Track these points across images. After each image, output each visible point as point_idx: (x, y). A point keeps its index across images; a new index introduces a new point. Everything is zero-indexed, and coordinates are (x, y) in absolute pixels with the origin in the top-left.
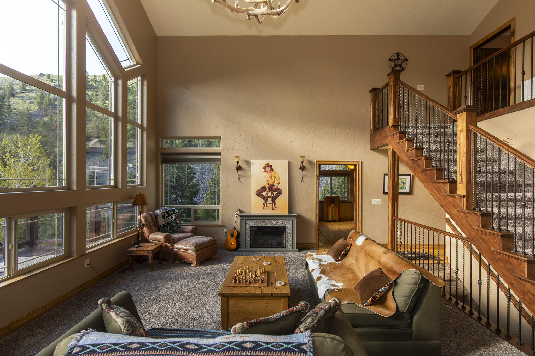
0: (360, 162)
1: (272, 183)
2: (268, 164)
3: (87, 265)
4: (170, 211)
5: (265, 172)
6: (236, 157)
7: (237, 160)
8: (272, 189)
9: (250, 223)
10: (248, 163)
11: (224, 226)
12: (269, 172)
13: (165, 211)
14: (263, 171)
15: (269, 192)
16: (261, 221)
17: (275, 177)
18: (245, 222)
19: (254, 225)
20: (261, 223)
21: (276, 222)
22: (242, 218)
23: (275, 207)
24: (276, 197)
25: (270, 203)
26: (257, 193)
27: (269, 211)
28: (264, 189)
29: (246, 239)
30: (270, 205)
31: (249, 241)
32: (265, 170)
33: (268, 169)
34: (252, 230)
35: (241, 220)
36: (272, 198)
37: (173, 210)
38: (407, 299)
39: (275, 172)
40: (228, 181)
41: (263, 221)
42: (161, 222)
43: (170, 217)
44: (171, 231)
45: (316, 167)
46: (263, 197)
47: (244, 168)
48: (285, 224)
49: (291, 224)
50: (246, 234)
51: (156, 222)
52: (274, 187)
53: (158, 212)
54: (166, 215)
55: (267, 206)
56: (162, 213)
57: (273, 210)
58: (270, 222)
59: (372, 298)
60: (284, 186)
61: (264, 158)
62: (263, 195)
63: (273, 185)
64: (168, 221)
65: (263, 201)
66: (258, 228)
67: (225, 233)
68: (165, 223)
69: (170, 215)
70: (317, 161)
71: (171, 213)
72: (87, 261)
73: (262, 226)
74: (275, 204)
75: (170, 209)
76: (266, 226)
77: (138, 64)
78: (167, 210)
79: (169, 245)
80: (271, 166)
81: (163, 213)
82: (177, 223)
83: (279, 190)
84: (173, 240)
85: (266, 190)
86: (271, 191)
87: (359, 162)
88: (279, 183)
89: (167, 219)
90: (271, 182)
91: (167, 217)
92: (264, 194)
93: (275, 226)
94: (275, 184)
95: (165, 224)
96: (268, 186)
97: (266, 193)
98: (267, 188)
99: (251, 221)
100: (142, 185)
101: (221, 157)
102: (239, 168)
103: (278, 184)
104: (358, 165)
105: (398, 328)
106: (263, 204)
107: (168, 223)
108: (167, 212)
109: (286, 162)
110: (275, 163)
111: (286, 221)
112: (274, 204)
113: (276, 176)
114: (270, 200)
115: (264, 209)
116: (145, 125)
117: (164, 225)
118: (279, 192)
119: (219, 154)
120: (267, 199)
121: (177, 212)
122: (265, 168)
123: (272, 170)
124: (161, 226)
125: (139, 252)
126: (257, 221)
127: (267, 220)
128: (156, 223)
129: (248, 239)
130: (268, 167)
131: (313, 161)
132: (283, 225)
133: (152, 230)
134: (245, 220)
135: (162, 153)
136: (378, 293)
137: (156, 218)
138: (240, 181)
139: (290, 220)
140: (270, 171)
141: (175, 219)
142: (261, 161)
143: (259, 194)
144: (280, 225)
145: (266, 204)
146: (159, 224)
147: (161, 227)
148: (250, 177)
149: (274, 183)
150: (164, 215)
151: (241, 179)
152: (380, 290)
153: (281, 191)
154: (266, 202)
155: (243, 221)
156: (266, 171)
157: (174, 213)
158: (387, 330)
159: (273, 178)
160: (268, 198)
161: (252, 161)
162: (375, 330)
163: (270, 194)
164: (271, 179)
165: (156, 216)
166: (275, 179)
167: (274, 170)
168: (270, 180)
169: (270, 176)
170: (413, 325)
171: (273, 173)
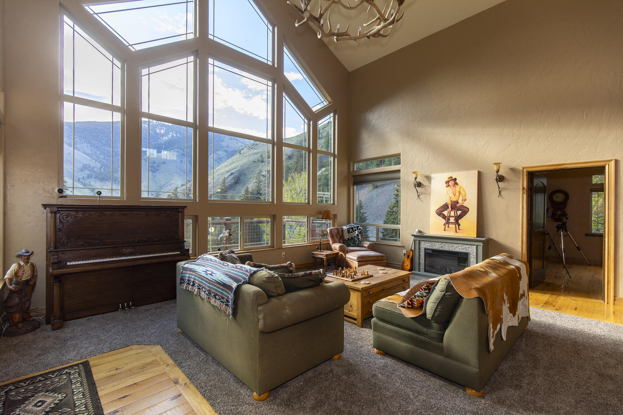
0: (613, 163)
1: (456, 200)
2: (451, 177)
3: (283, 256)
4: (355, 227)
5: (447, 187)
6: (414, 173)
7: (414, 176)
8: (456, 207)
9: (425, 245)
10: (428, 178)
11: (403, 246)
12: (452, 187)
13: (351, 227)
14: (445, 187)
15: (451, 211)
16: (438, 244)
17: (460, 193)
18: (419, 243)
19: (429, 247)
20: (437, 246)
21: (456, 245)
22: (416, 239)
23: (459, 229)
24: (461, 217)
25: (452, 223)
26: (437, 211)
27: (450, 233)
28: (445, 207)
29: (420, 262)
30: (452, 226)
31: (424, 265)
32: (448, 184)
33: (451, 183)
34: (427, 253)
35: (415, 241)
36: (456, 218)
37: (357, 227)
38: (432, 306)
39: (460, 186)
40: (408, 200)
41: (439, 243)
42: (346, 236)
43: (354, 232)
44: (353, 245)
45: (523, 175)
46: (444, 217)
47: (424, 184)
48: (467, 249)
49: (475, 250)
50: (421, 257)
51: (342, 235)
52: (458, 205)
53: (345, 228)
54: (351, 230)
55: (448, 227)
56: (347, 229)
57: (456, 232)
58: (447, 246)
59: (408, 300)
60: (471, 203)
61: (448, 171)
62: (444, 215)
63: (457, 202)
64: (352, 236)
65: (444, 221)
66: (434, 251)
67: (404, 254)
68: (350, 237)
69: (354, 230)
70: (523, 168)
71: (355, 229)
72: (283, 253)
73: (438, 249)
74: (459, 225)
75: (355, 226)
76: (443, 249)
77: (330, 103)
78: (352, 226)
79: (343, 254)
80: (455, 179)
81: (349, 228)
82: (359, 239)
83: (464, 208)
84: (347, 251)
85: (448, 208)
86: (455, 209)
87: (611, 161)
88: (465, 200)
89: (352, 234)
90: (454, 199)
91: (351, 232)
92: (446, 213)
93: (453, 250)
94: (460, 201)
95: (350, 239)
96: (451, 203)
97: (448, 212)
98: (450, 206)
99: (426, 242)
100: (334, 204)
101: (402, 175)
102: (419, 185)
103: (463, 201)
104: (607, 166)
105: (426, 336)
106: (444, 225)
107: (352, 238)
108: (352, 228)
109: (476, 173)
110: (460, 176)
111: (468, 246)
112: (457, 225)
113: (461, 191)
114: (452, 220)
115: (445, 230)
116: (336, 153)
117: (348, 239)
118: (465, 211)
119: (399, 171)
120: (449, 219)
121: (360, 229)
122: (447, 182)
123: (456, 184)
124: (346, 239)
125: (319, 255)
126: (433, 243)
127: (444, 242)
128: (342, 237)
129: (422, 262)
130: (451, 181)
131: (518, 168)
132: (464, 251)
133: (334, 241)
134: (419, 241)
135: (353, 176)
136: (415, 296)
137: (342, 232)
138: (420, 199)
139: (475, 245)
140: (454, 185)
141: (357, 235)
142: (443, 174)
143: (440, 213)
144: (461, 251)
145: (447, 225)
146: (344, 238)
147: (346, 241)
148: (430, 194)
149: (458, 199)
150: (349, 230)
151: (420, 197)
152: (416, 294)
153: (467, 210)
154: (448, 222)
155: (417, 242)
156: (449, 186)
157: (357, 229)
158: (416, 335)
159: (457, 194)
160: (451, 218)
161: (433, 176)
162: (403, 331)
163: (452, 213)
164: (455, 195)
165: (342, 230)
166: (459, 195)
167: (459, 183)
168: (453, 196)
169: (454, 191)
170: (445, 338)
171: (457, 188)
